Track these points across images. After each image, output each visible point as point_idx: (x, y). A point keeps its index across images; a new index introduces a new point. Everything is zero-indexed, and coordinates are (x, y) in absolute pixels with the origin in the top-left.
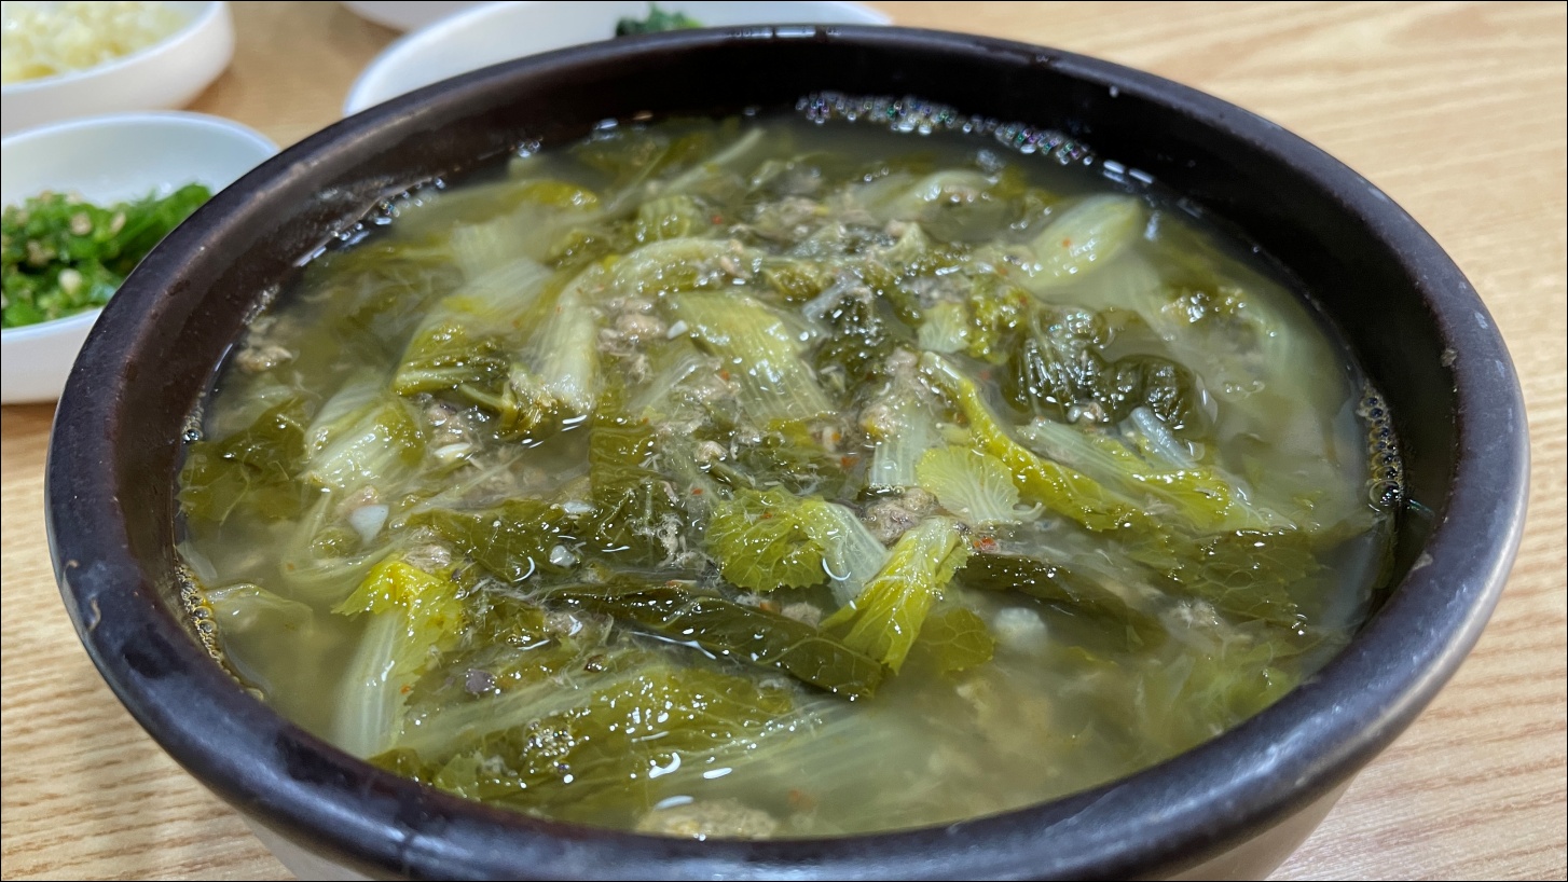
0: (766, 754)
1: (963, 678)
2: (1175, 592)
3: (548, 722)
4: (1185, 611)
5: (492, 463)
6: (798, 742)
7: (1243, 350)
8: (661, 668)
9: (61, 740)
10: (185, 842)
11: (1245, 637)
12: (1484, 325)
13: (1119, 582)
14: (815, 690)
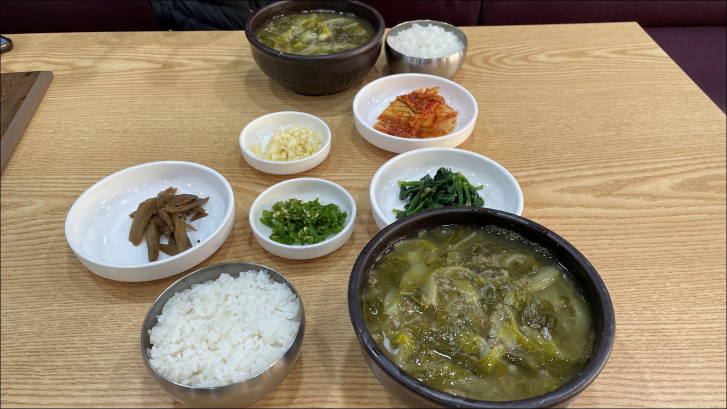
0: (465, 383)
1: (501, 376)
2: (543, 368)
3: (430, 370)
4: (543, 372)
6: (471, 382)
8: (449, 364)
10: (340, 371)
11: (552, 378)
13: (532, 364)
14: (475, 374)
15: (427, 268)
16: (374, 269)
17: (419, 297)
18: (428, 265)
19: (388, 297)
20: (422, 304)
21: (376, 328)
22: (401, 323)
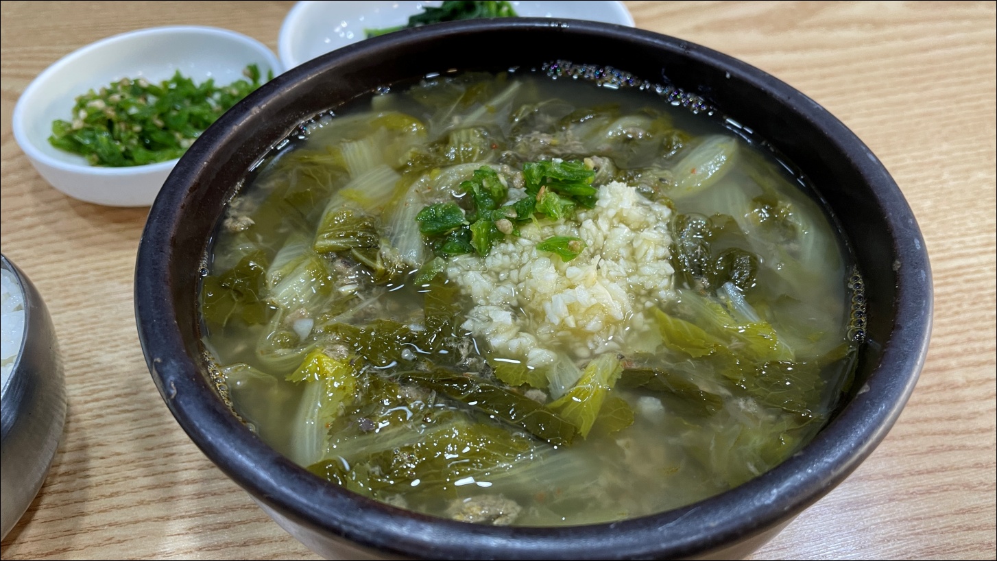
0: (514, 472)
1: (620, 435)
2: (739, 392)
3: (404, 449)
4: (741, 403)
5: (369, 297)
6: (533, 465)
7: (788, 241)
8: (462, 423)
9: (121, 422)
10: (194, 482)
11: (771, 417)
12: (918, 247)
13: (704, 385)
15: (397, 177)
16: (242, 192)
17: (370, 249)
18: (400, 170)
19: (280, 259)
20: (379, 266)
21: (240, 348)
22: (315, 323)
